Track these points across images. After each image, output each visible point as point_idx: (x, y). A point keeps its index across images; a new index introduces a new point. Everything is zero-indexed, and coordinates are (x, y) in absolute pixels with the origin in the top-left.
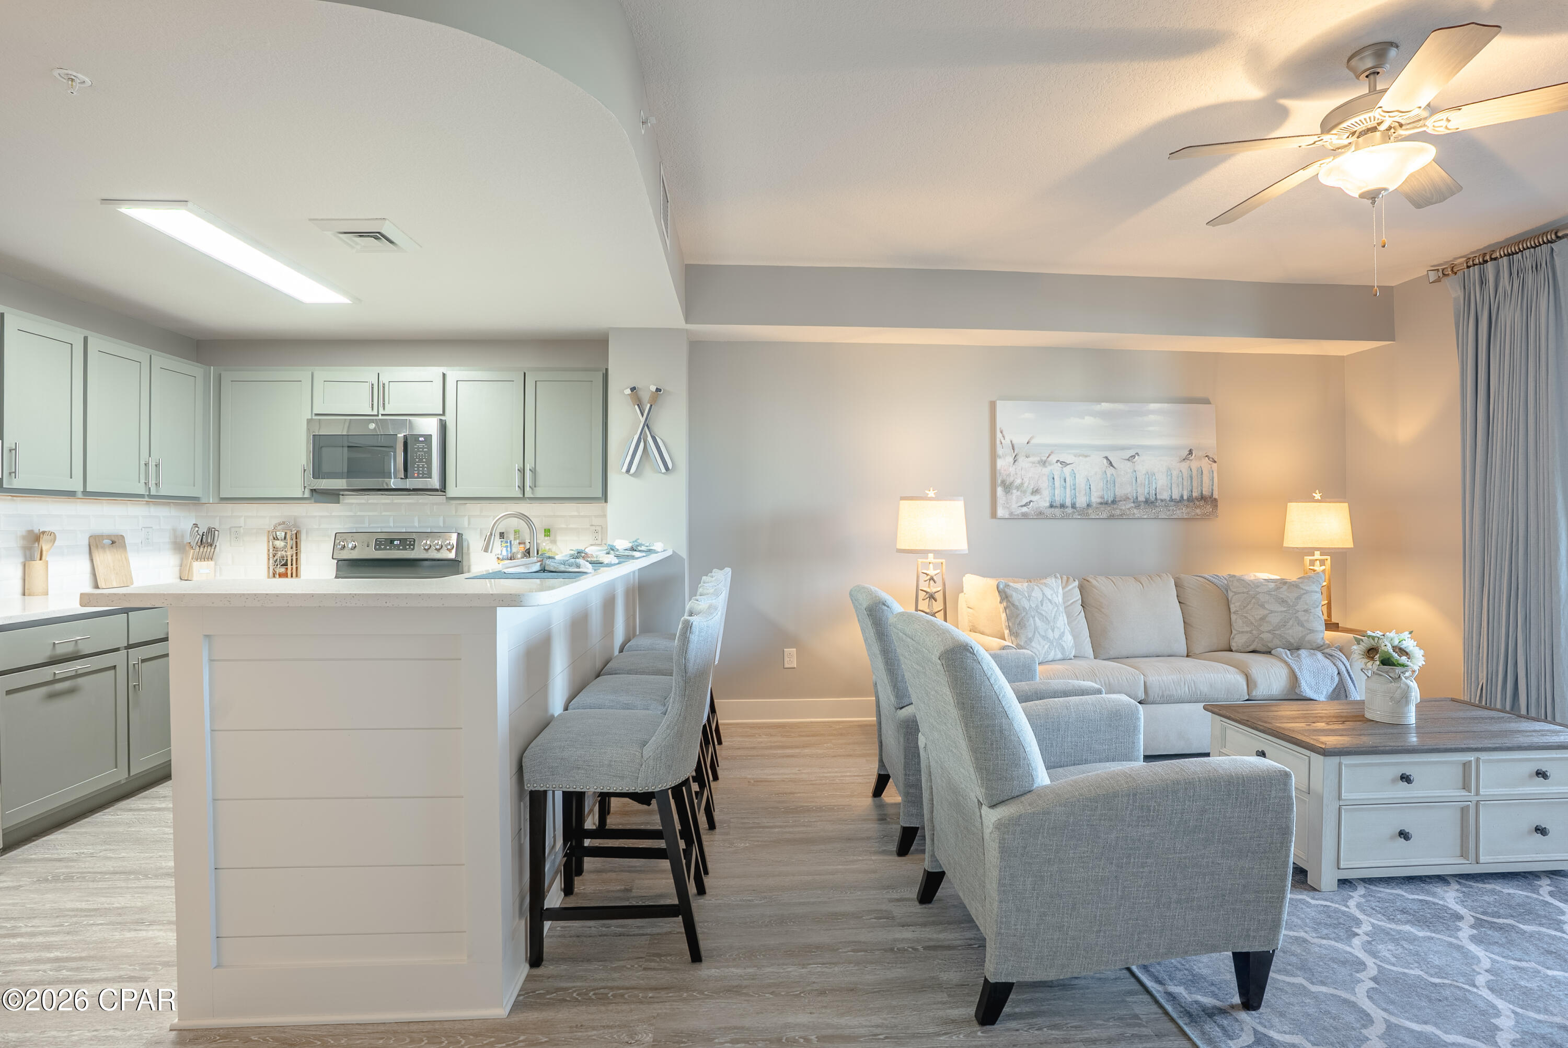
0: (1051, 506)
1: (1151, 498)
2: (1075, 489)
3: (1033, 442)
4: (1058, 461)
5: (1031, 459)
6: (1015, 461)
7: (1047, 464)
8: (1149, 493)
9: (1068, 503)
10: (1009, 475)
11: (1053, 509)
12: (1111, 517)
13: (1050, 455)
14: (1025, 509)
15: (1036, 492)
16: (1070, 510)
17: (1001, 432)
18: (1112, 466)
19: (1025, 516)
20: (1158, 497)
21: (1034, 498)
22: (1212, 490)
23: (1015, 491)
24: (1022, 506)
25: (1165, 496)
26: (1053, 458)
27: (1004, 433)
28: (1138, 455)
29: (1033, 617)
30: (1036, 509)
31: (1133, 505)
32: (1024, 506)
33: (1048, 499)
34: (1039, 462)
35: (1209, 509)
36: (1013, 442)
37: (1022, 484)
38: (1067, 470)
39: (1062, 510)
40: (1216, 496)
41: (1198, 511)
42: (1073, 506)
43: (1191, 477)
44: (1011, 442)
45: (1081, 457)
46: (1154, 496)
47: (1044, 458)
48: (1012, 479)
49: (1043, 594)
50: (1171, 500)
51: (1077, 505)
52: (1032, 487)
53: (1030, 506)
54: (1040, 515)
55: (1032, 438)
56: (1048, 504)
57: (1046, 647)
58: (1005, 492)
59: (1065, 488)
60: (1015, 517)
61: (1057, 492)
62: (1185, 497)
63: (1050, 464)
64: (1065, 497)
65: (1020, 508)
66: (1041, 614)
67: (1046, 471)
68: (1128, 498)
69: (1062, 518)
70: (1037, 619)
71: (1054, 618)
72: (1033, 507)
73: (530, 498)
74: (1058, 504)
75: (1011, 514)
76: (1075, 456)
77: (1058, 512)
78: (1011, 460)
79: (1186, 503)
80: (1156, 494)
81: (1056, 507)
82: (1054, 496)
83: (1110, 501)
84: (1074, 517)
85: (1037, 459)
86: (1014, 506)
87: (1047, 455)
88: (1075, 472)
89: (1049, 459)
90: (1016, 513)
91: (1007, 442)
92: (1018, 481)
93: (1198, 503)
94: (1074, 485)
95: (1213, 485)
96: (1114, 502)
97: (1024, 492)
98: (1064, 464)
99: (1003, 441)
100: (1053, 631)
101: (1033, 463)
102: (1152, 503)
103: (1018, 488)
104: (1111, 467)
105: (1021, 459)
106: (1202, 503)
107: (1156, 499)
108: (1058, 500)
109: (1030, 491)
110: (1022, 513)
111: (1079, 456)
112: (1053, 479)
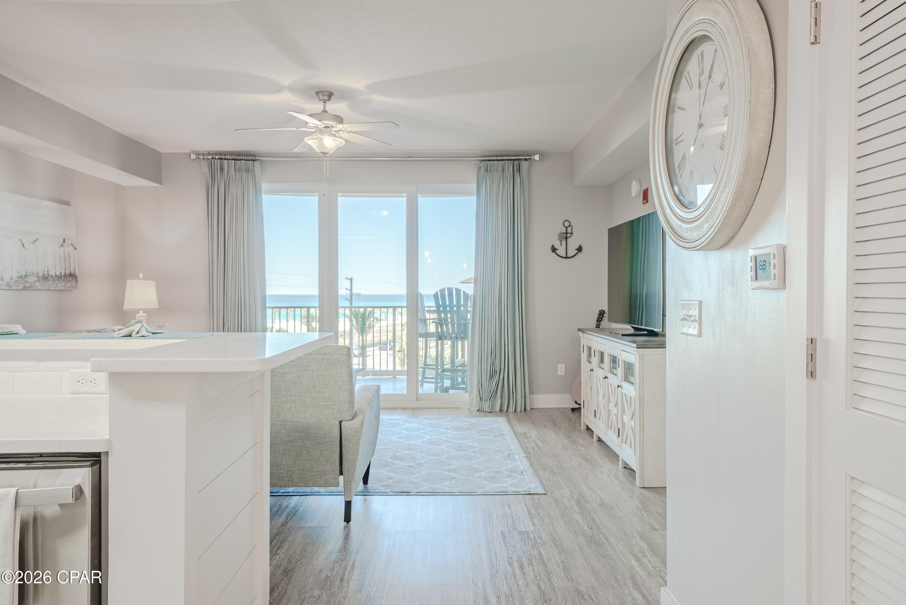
1: (46, 274)
2: (2, 265)
8: (44, 270)
12: (25, 289)
16: (1, 282)
18: (24, 247)
20: (49, 273)
22: (75, 269)
25: (52, 273)
28: (38, 240)
31: (36, 279)
35: (74, 283)
40: (77, 274)
41: (69, 284)
42: (2, 279)
43: (65, 259)
45: (6, 239)
46: (47, 273)
50: (56, 276)
51: (4, 278)
62: (63, 274)
68: (34, 274)
79: (63, 278)
80: (48, 271)
83: (23, 276)
84: (3, 288)
88: (2, 250)
93: (69, 278)
94: (2, 261)
95: (75, 266)
96: (26, 276)
102: (46, 278)
104: (23, 248)
106: (70, 279)
107: (48, 274)
111: (5, 237)
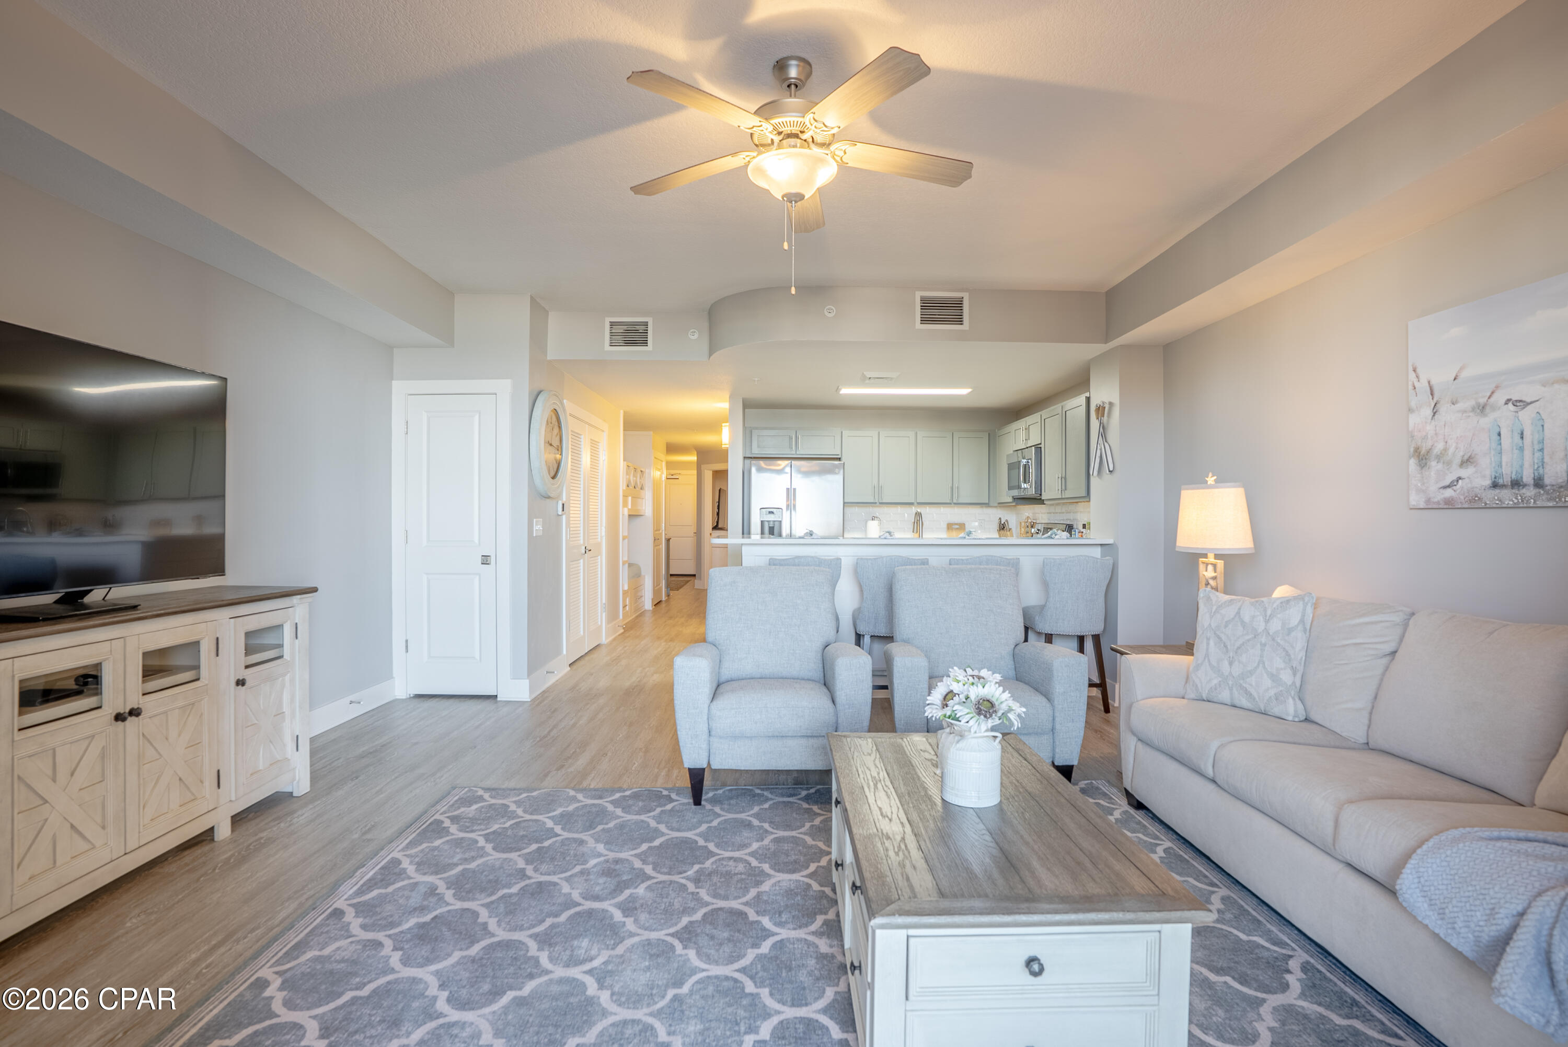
0: (1495, 485)
2: (1542, 450)
3: (1464, 374)
4: (1509, 400)
5: (1459, 406)
6: (1435, 413)
7: (1488, 409)
9: (1528, 477)
10: (1425, 438)
11: (1497, 491)
13: (1493, 393)
14: (1449, 493)
15: (1467, 461)
16: (1530, 492)
17: (1415, 371)
19: (1449, 504)
21: (1463, 473)
23: (1433, 463)
24: (1445, 487)
26: (1500, 398)
27: (1418, 370)
29: (1208, 639)
30: (1468, 491)
32: (1449, 486)
33: (1488, 473)
34: (1473, 410)
36: (1433, 383)
37: (1445, 450)
38: (1526, 415)
39: (1515, 491)
42: (1539, 483)
44: (1429, 382)
45: (1556, 386)
47: (1482, 401)
48: (1429, 444)
51: (1547, 481)
52: (1461, 453)
53: (1458, 486)
54: (1474, 502)
55: (1462, 369)
56: (1488, 482)
58: (1420, 465)
59: (1521, 449)
60: (1435, 506)
61: (1505, 459)
63: (1494, 408)
64: (1522, 466)
65: (1441, 490)
66: (1219, 638)
67: (1486, 421)
69: (1515, 507)
71: (1239, 648)
72: (1462, 488)
74: (1507, 480)
75: (1428, 501)
76: (1544, 386)
77: (1507, 496)
78: (1428, 412)
81: (1503, 486)
82: (1500, 465)
84: (1539, 503)
85: (1469, 404)
86: (1433, 487)
87: (1488, 394)
88: (1543, 417)
89: (1492, 400)
90: (1436, 500)
91: (1423, 385)
92: (1440, 446)
94: (1542, 442)
97: (1449, 464)
98: (1520, 404)
99: (1417, 384)
100: (1231, 664)
101: (1464, 411)
103: (1439, 458)
105: (1443, 408)
108: (1508, 474)
109: (1458, 460)
110: (1445, 499)
111: (1553, 384)
112: (1499, 434)
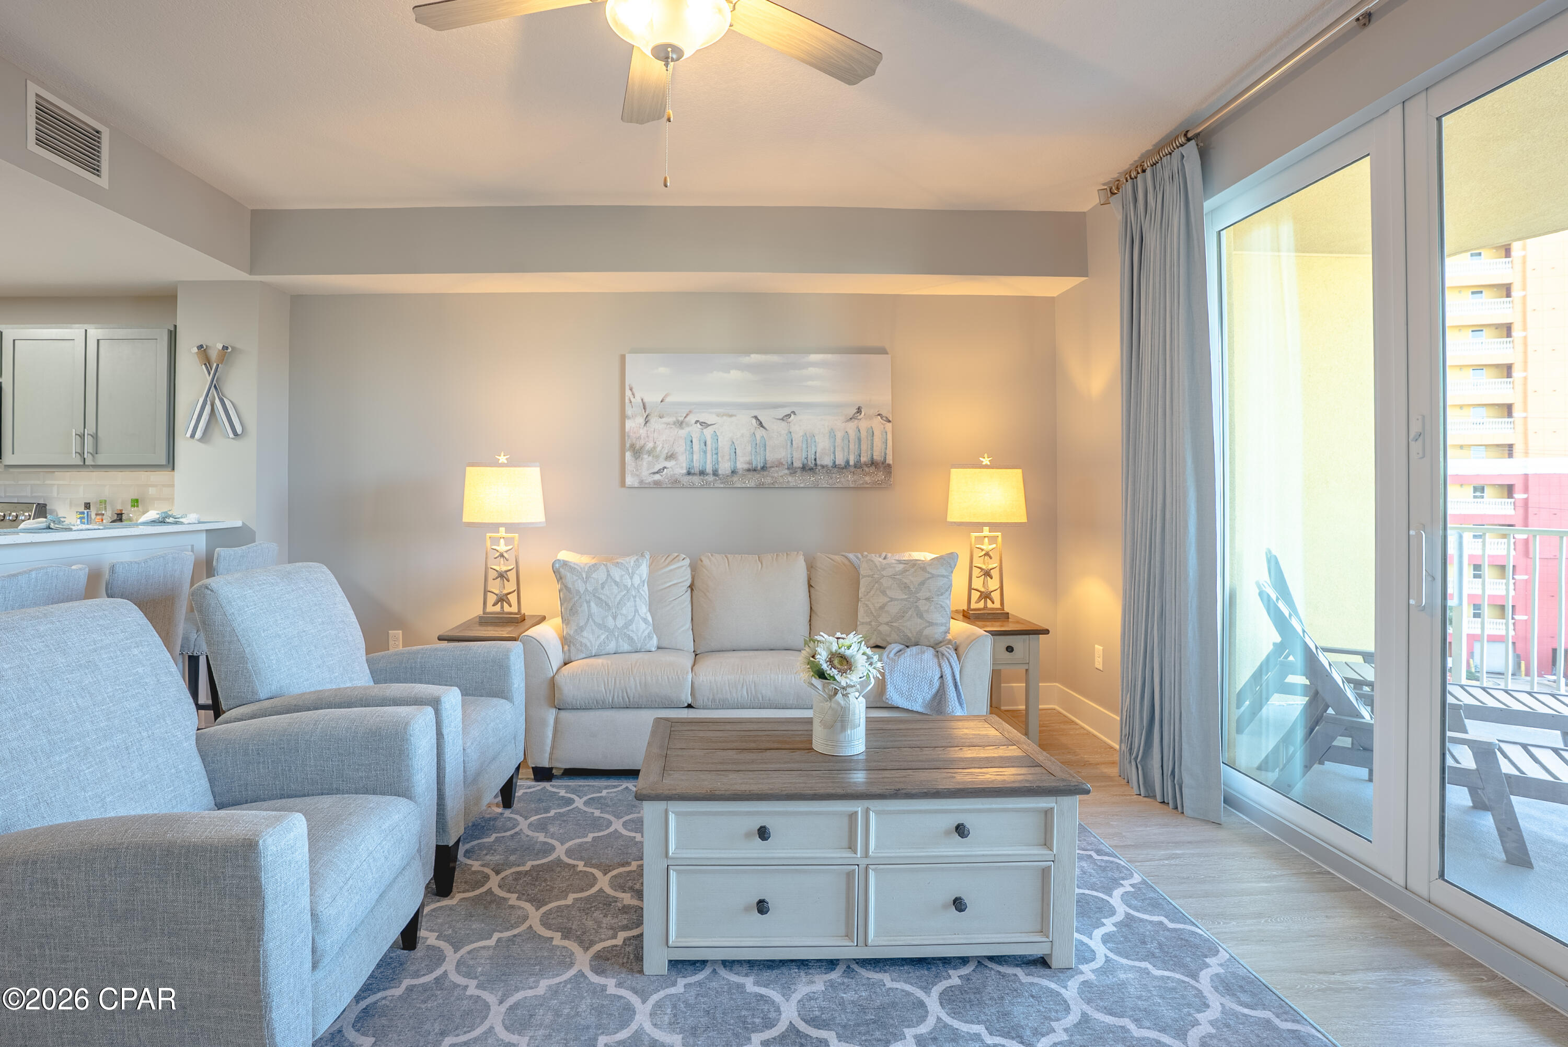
0: (689, 473)
1: (809, 463)
2: (717, 454)
3: (668, 400)
4: (698, 421)
5: (664, 420)
6: (646, 423)
7: (684, 425)
8: (806, 458)
9: (709, 469)
10: (639, 438)
11: (691, 477)
12: (760, 486)
13: (687, 415)
14: (657, 477)
15: (670, 457)
16: (711, 478)
17: (631, 389)
18: (762, 426)
19: (657, 485)
20: (818, 462)
21: (667, 464)
22: (886, 454)
23: (645, 456)
24: (654, 473)
25: (827, 461)
26: (692, 419)
27: (634, 390)
28: (795, 414)
30: (671, 476)
31: (787, 471)
32: (657, 473)
33: (684, 465)
34: (674, 423)
35: (881, 476)
36: (645, 400)
37: (655, 448)
38: (708, 432)
39: (702, 477)
40: (889, 460)
41: (867, 479)
42: (715, 473)
43: (859, 440)
44: (642, 400)
45: (725, 418)
46: (813, 462)
47: (681, 419)
48: (642, 442)
49: (609, 575)
50: (835, 466)
51: (720, 472)
52: (666, 451)
53: (664, 473)
54: (675, 483)
55: (666, 396)
56: (685, 471)
57: (603, 637)
58: (635, 457)
59: (705, 452)
60: (646, 486)
61: (696, 457)
62: (852, 463)
63: (688, 425)
64: (705, 463)
65: (651, 475)
67: (683, 432)
68: (782, 464)
69: (702, 487)
70: (593, 604)
71: (618, 604)
72: (667, 474)
73: (88, 466)
74: (697, 471)
75: (641, 482)
76: (718, 416)
77: (696, 480)
78: (641, 420)
79: (852, 469)
80: (815, 460)
81: (694, 474)
82: (692, 461)
83: (759, 468)
84: (716, 485)
85: (671, 419)
86: (645, 473)
87: (685, 415)
88: (718, 434)
89: (687, 419)
90: (647, 482)
91: (637, 400)
92: (650, 445)
93: (867, 469)
94: (717, 449)
95: (886, 449)
96: (764, 468)
97: (657, 457)
98: (704, 425)
99: (632, 399)
100: (615, 618)
101: (668, 424)
102: (811, 469)
103: (649, 453)
104: (762, 428)
105: (653, 420)
106: (872, 469)
107: (816, 465)
108: (697, 466)
109: (664, 456)
110: (654, 480)
111: (723, 416)
112: (692, 442)
